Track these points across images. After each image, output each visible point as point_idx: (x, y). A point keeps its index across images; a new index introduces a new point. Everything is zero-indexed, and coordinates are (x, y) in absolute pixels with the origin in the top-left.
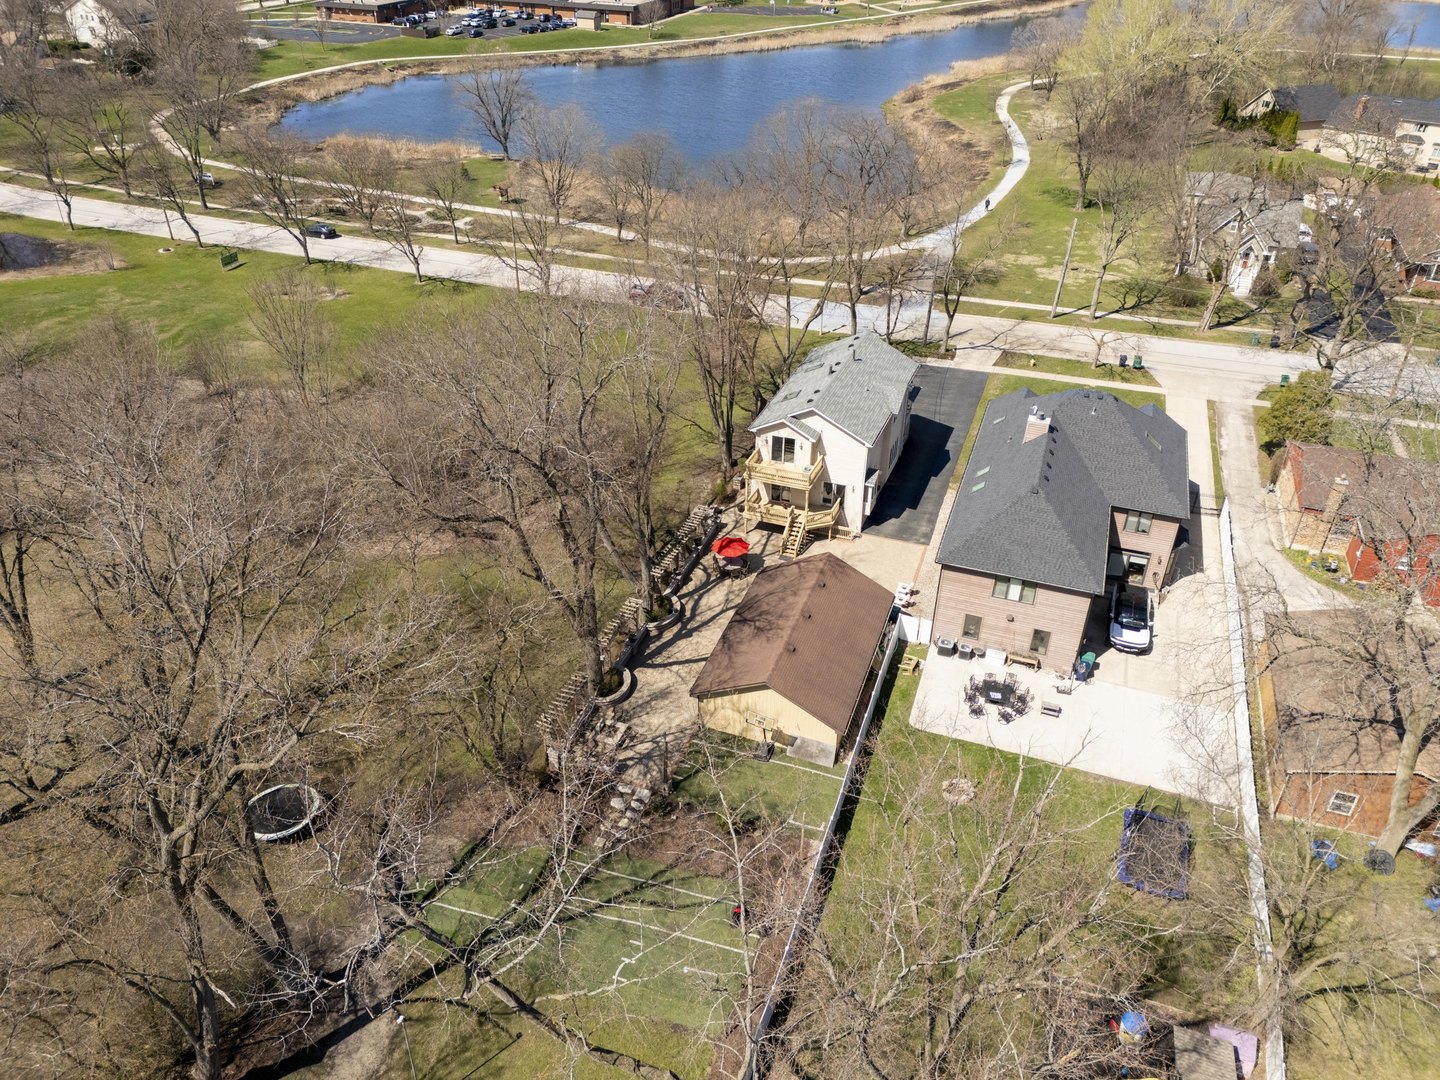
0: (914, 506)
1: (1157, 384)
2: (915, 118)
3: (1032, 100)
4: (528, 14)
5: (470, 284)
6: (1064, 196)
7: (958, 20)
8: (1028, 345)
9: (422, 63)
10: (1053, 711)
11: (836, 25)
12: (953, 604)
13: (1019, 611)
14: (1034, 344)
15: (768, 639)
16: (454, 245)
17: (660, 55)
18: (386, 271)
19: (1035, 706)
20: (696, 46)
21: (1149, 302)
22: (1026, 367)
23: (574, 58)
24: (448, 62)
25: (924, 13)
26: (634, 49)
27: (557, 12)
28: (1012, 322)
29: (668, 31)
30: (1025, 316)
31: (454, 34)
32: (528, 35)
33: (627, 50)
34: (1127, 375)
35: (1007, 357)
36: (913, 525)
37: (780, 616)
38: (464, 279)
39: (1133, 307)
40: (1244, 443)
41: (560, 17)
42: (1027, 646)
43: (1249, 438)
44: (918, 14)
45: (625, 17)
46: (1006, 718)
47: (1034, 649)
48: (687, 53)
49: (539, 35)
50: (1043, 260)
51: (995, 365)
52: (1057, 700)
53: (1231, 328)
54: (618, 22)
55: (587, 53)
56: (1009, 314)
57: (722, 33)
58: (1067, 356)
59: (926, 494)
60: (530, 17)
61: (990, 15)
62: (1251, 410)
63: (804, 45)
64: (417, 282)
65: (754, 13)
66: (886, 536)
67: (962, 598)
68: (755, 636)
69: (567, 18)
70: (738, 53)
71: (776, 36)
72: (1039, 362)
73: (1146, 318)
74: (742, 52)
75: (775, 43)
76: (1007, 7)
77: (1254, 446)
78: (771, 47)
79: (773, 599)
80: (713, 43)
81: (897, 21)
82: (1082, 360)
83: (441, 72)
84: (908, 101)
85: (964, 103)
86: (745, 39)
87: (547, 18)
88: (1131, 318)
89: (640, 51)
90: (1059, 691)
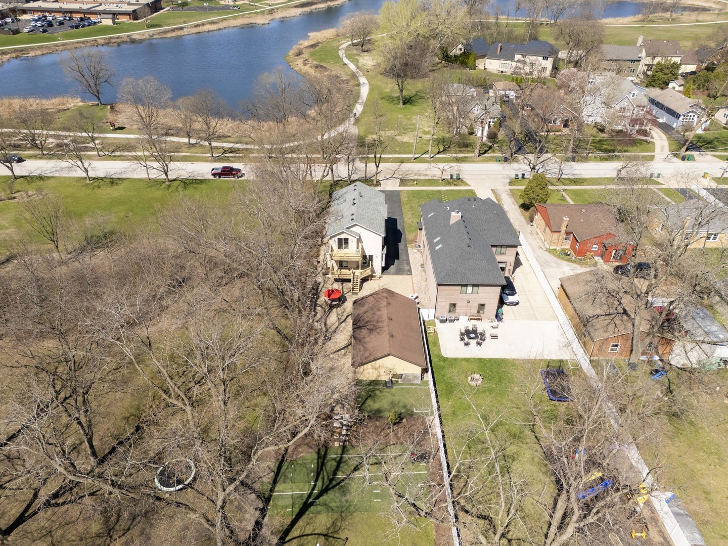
0: (398, 258)
1: (468, 185)
2: (305, 64)
3: (355, 52)
4: (70, 18)
5: (119, 179)
6: (391, 99)
7: (300, 11)
8: (409, 174)
9: (15, 50)
10: (494, 337)
11: (242, 15)
12: (443, 300)
13: (471, 298)
14: (411, 173)
15: (378, 333)
16: (98, 157)
17: (155, 37)
18: (65, 178)
19: (487, 336)
20: (173, 30)
21: (449, 147)
22: (413, 185)
23: (107, 42)
24: (32, 49)
25: (282, 7)
26: (139, 34)
27: (88, 16)
28: (398, 164)
29: (154, 22)
30: (402, 161)
31: (29, 32)
32: (74, 30)
33: (136, 35)
34: (455, 183)
35: (403, 182)
36: (401, 267)
37: (378, 322)
38: (113, 177)
39: (443, 151)
40: (513, 206)
41: (89, 19)
42: (476, 311)
43: (514, 204)
44: (280, 7)
45: (128, 16)
46: (479, 344)
47: (478, 312)
48: (169, 35)
49: (81, 29)
50: (396, 132)
51: (400, 186)
52: (494, 332)
53: (485, 155)
54: (125, 19)
55: (114, 38)
56: (395, 160)
57: (185, 22)
58: (427, 178)
59: (400, 252)
60: (71, 19)
61: (314, 7)
62: (509, 191)
63: (229, 27)
64: (88, 182)
65: (197, 10)
66: (393, 274)
67: (448, 297)
68: (370, 333)
69: (93, 18)
70: (197, 33)
71: (212, 23)
72: (418, 182)
73: (451, 155)
74: (199, 33)
75: (214, 27)
76: (320, 3)
77: (517, 207)
78: (214, 29)
79: (369, 314)
80: (182, 28)
81: (271, 12)
82: (434, 178)
83: (30, 55)
84: (297, 55)
85: (324, 55)
86: (198, 26)
87: (82, 19)
88: (445, 156)
89: (143, 35)
90: (493, 328)
